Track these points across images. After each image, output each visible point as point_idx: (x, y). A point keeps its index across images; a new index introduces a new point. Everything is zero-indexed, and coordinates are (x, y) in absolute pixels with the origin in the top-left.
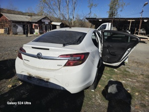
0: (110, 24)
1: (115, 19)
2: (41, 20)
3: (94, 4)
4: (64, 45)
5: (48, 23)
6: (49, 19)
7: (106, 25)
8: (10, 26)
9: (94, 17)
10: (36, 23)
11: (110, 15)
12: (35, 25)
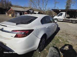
0: (65, 13)
1: (69, 10)
2: (28, 10)
3: (57, 2)
4: (17, 24)
5: (32, 12)
6: (32, 10)
7: (62, 13)
8: (14, 13)
9: (57, 9)
10: (26, 12)
11: (66, 8)
12: (26, 13)
